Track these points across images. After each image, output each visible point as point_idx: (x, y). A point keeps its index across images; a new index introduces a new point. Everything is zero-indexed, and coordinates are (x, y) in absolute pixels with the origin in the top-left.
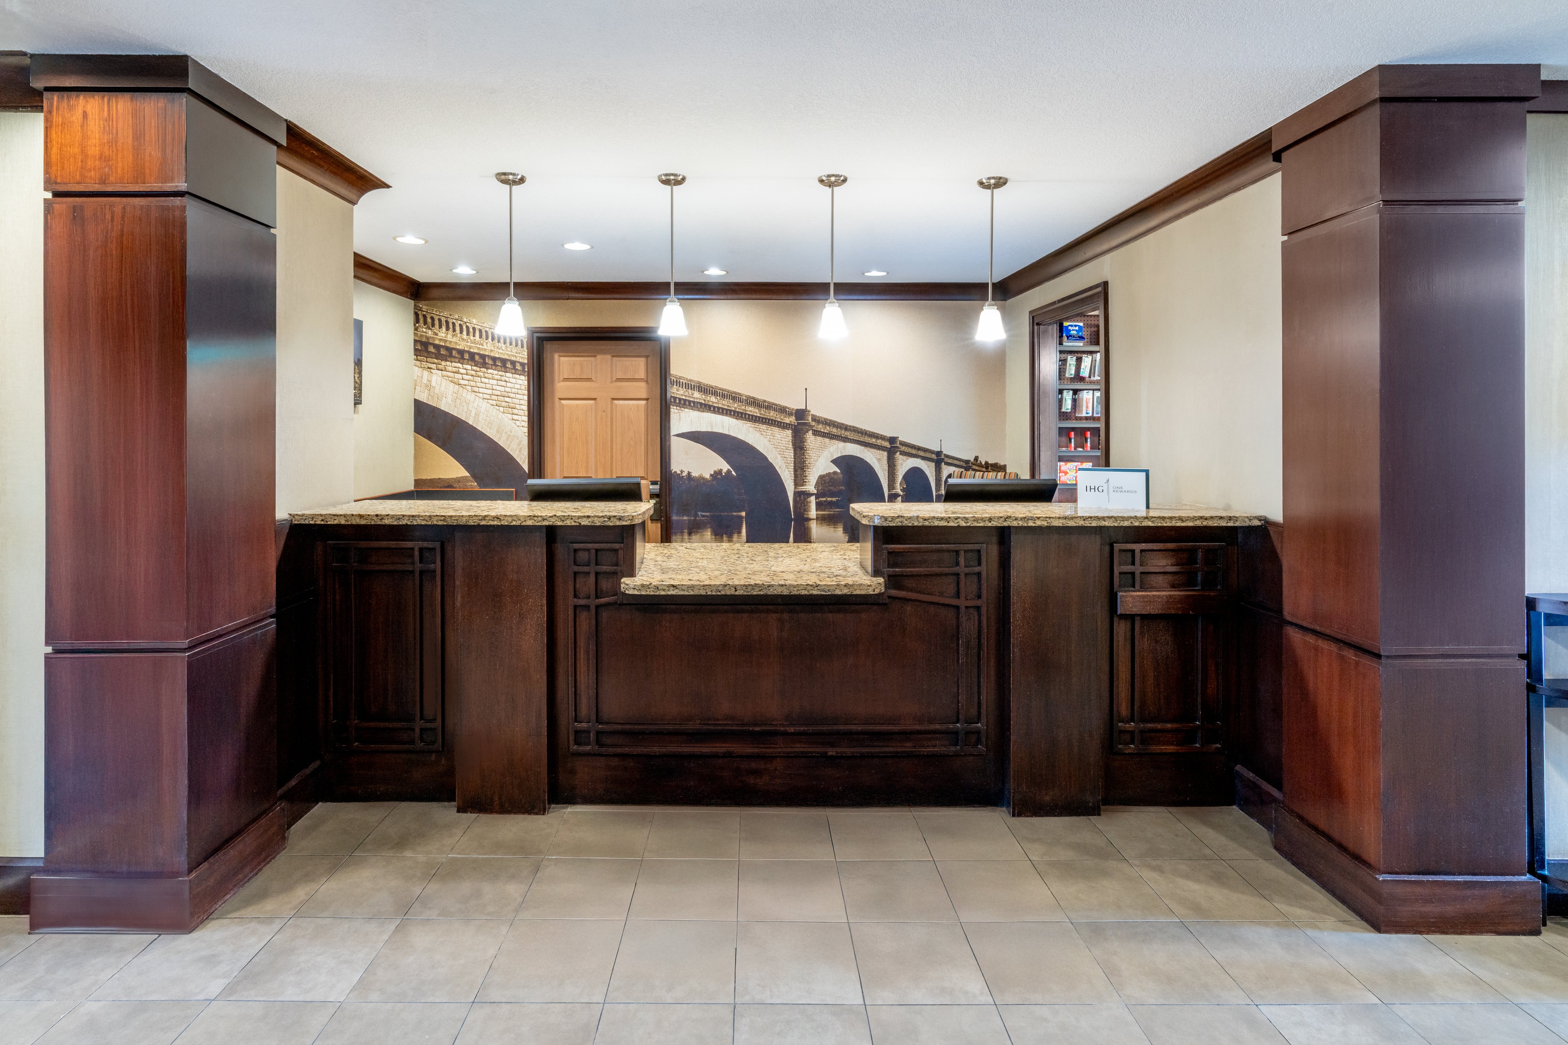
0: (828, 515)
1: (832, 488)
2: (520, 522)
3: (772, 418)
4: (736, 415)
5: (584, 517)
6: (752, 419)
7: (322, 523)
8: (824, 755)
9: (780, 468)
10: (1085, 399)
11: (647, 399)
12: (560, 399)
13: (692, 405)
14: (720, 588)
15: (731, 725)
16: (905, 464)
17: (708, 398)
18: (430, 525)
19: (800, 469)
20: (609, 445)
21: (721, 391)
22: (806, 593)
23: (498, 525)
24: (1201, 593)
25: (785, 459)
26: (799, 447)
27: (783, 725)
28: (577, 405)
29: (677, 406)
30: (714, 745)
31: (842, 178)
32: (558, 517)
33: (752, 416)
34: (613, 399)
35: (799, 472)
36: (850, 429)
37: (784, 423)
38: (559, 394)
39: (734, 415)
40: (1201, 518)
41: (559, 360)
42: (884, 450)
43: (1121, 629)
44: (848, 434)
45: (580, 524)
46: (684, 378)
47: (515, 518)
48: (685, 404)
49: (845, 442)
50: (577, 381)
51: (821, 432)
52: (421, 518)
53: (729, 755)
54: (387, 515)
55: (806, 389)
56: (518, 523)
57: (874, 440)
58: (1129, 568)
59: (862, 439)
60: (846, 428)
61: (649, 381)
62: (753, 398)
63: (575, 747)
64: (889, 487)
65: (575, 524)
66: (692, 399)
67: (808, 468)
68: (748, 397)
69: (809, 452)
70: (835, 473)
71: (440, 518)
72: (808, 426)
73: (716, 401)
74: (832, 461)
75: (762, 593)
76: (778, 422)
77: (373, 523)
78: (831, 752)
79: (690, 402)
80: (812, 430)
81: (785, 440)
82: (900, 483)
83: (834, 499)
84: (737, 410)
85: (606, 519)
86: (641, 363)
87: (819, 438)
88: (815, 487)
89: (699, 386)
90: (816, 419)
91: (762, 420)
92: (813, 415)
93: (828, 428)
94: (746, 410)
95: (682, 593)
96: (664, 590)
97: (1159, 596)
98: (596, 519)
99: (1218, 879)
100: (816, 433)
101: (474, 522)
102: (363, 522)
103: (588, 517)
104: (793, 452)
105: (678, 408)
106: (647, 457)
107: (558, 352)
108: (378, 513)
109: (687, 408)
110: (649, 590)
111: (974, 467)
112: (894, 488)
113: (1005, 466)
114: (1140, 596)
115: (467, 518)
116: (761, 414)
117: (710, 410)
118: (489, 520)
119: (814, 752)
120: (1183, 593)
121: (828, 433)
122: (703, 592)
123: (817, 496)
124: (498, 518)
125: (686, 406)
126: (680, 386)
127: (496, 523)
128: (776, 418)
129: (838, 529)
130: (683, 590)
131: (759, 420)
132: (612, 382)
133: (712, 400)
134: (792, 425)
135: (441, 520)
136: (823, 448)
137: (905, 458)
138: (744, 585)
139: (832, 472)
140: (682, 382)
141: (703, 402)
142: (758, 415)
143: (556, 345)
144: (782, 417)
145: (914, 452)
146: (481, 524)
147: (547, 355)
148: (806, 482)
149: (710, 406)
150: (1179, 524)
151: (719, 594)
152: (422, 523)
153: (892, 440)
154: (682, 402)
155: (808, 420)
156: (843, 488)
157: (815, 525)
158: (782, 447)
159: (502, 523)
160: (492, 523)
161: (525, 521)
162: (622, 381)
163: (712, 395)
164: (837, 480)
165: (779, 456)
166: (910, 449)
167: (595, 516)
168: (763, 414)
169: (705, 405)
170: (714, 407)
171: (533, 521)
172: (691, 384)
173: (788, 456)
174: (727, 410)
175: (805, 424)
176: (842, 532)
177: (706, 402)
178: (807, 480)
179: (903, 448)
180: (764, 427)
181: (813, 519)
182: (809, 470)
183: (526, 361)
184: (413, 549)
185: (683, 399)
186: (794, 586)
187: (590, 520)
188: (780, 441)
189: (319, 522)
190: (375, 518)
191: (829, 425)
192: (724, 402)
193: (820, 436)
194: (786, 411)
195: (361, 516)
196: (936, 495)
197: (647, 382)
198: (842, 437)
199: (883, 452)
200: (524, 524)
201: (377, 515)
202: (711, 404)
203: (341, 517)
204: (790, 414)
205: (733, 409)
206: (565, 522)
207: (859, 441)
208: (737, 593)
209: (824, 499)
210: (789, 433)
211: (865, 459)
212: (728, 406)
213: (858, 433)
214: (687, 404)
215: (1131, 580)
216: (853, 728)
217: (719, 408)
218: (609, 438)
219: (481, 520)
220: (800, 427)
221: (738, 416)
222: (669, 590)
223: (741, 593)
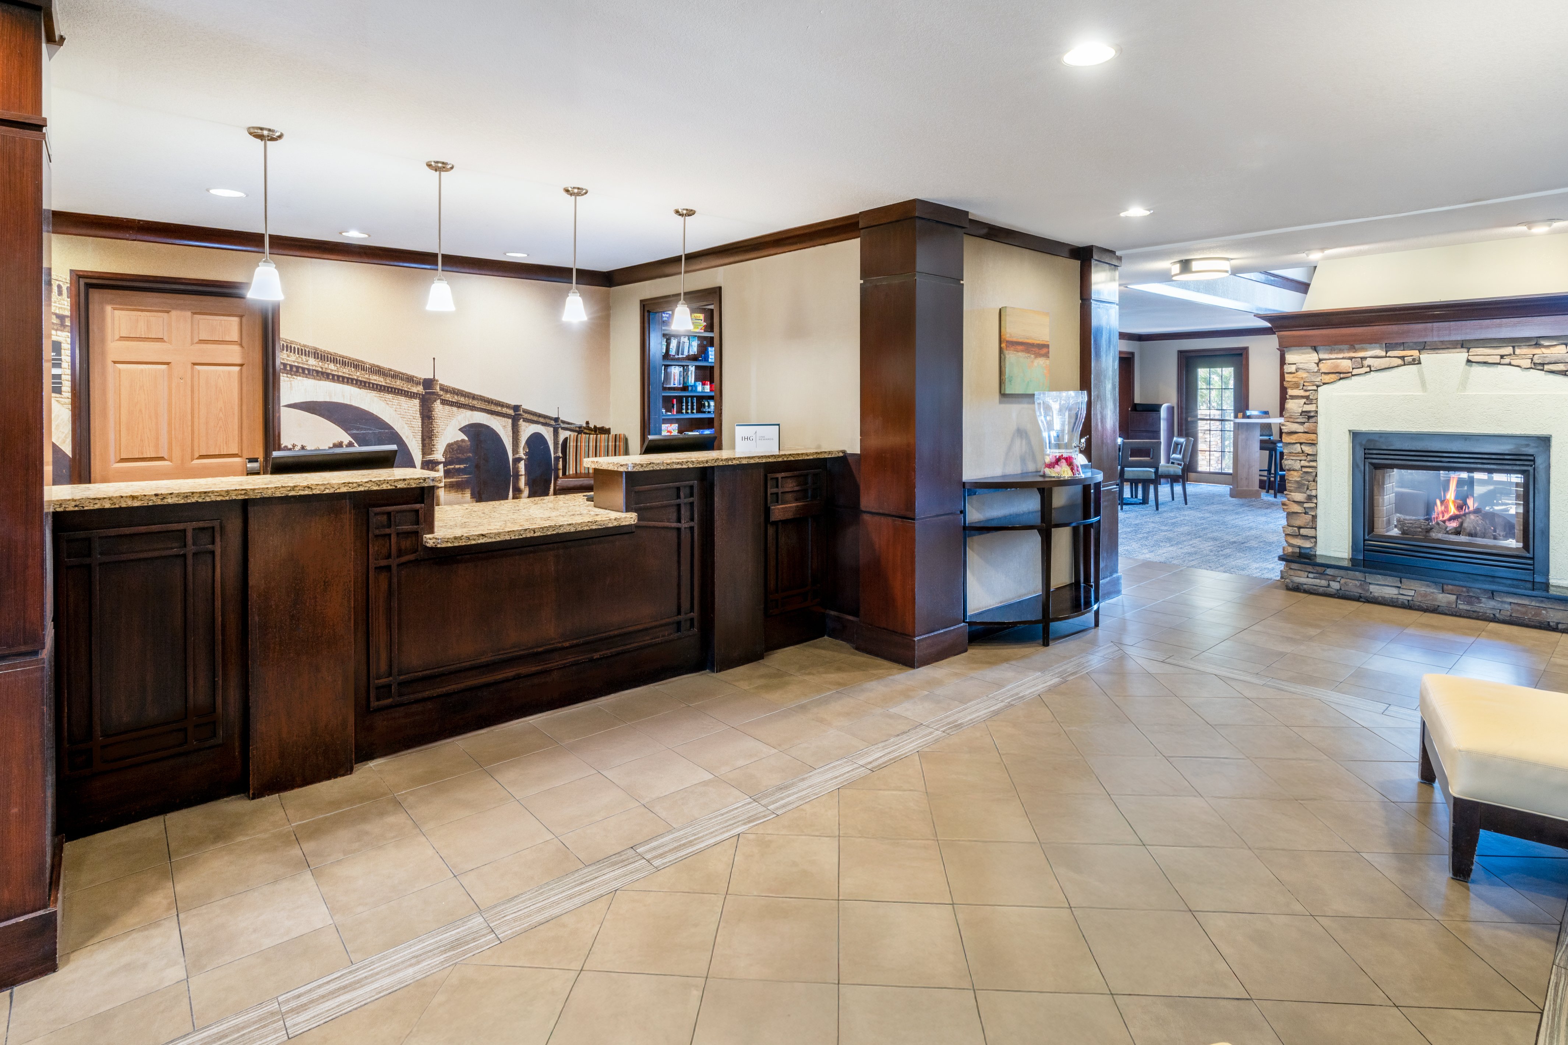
0: (457, 482)
1: (460, 455)
2: (334, 489)
3: (398, 387)
4: (359, 384)
5: (400, 480)
6: (377, 388)
7: (76, 509)
8: (592, 660)
9: (407, 437)
10: (673, 373)
11: (241, 365)
12: (115, 362)
13: (307, 372)
14: (522, 533)
15: (518, 651)
16: (527, 430)
17: (326, 365)
18: (226, 500)
19: (428, 438)
20: (190, 418)
21: (341, 359)
22: (588, 528)
23: (309, 495)
24: (810, 503)
25: (412, 428)
26: (427, 416)
27: (559, 642)
28: (142, 370)
29: (287, 374)
30: (504, 672)
31: (584, 191)
32: (374, 482)
33: (377, 385)
34: (194, 364)
35: (427, 442)
36: (478, 398)
37: (411, 392)
38: (112, 356)
39: (356, 384)
40: (816, 453)
41: (113, 314)
42: (509, 418)
43: (771, 531)
44: (475, 403)
45: (397, 487)
46: (296, 343)
47: (328, 486)
48: (297, 371)
49: (472, 410)
50: (140, 341)
51: (449, 401)
52: (216, 494)
53: (518, 677)
54: (171, 494)
55: (434, 359)
56: (332, 491)
57: (499, 408)
58: (775, 490)
59: (488, 408)
60: (474, 397)
61: (244, 345)
62: (378, 366)
63: (377, 703)
64: (513, 452)
65: (392, 487)
66: (306, 366)
67: (436, 437)
68: (373, 366)
69: (437, 421)
70: (463, 441)
71: (240, 492)
72: (436, 395)
73: (336, 369)
74: (459, 430)
75: (555, 532)
76: (405, 391)
77: (150, 504)
78: (596, 656)
79: (303, 369)
80: (440, 399)
81: (412, 409)
82: (524, 448)
83: (462, 466)
84: (360, 379)
85: (422, 481)
86: (234, 322)
87: (447, 407)
88: (443, 455)
89: (315, 353)
90: (443, 388)
91: (388, 389)
92: (441, 385)
93: (456, 397)
94: (369, 379)
95: (490, 540)
96: (474, 540)
97: (790, 507)
98: (412, 481)
99: (839, 669)
100: (444, 402)
101: (282, 494)
102: (136, 504)
103: (404, 480)
104: (420, 421)
105: (289, 376)
106: (241, 431)
107: (111, 303)
108: (159, 492)
109: (300, 376)
110: (461, 541)
111: (586, 431)
112: (517, 453)
113: (609, 429)
114: (783, 508)
115: (273, 490)
116: (386, 383)
117: (328, 378)
118: (299, 490)
119: (584, 659)
120: (803, 503)
121: (456, 403)
122: (507, 538)
123: (445, 464)
124: (309, 487)
125: (298, 374)
126: (291, 352)
127: (306, 492)
128: (402, 387)
129: (466, 495)
130: (491, 538)
131: (384, 389)
132: (192, 344)
133: (331, 367)
134: (420, 394)
135: (241, 494)
136: (450, 416)
137: (527, 424)
138: (541, 528)
139: (460, 439)
140: (294, 348)
141: (320, 370)
142: (384, 384)
143: (108, 294)
144: (409, 387)
145: (535, 418)
146: (290, 494)
147: (94, 307)
148: (434, 451)
149: (328, 375)
150: (807, 458)
151: (521, 537)
152: (218, 499)
153: (516, 408)
154: (294, 369)
155: (436, 389)
156: (471, 455)
157: (443, 493)
158: (409, 417)
159: (314, 492)
160: (302, 493)
161: (339, 488)
162: (207, 343)
163: (331, 362)
164: (464, 448)
165: (406, 426)
166: (532, 416)
167: (411, 479)
168: (389, 383)
169: (322, 373)
170: (333, 375)
171: (348, 488)
172: (305, 350)
173: (415, 426)
174: (348, 378)
175: (433, 393)
176: (469, 497)
177: (324, 370)
178: (435, 449)
179: (526, 416)
180: (390, 396)
181: (442, 487)
182: (437, 439)
183: (68, 313)
184: (185, 531)
185: (295, 366)
186: (579, 524)
187: (406, 482)
188: (407, 411)
189: (71, 509)
190: (154, 498)
191: (457, 394)
192: (344, 370)
193: (448, 405)
194: (413, 381)
195: (133, 498)
196: (554, 457)
197: (241, 345)
198: (469, 406)
199: (508, 420)
200: (338, 491)
201: (156, 495)
202: (329, 371)
203: (105, 500)
204: (418, 383)
205: (356, 378)
206: (381, 486)
207: (486, 409)
208: (536, 535)
209: (453, 467)
210: (417, 402)
211: (492, 427)
212: (350, 374)
213: (485, 402)
214: (300, 371)
215: (777, 499)
216: (611, 633)
217: (338, 376)
218: (189, 411)
219: (290, 490)
220: (427, 396)
221: (361, 385)
222: (479, 539)
223: (538, 535)
